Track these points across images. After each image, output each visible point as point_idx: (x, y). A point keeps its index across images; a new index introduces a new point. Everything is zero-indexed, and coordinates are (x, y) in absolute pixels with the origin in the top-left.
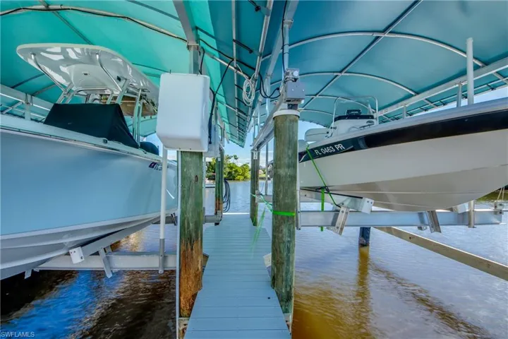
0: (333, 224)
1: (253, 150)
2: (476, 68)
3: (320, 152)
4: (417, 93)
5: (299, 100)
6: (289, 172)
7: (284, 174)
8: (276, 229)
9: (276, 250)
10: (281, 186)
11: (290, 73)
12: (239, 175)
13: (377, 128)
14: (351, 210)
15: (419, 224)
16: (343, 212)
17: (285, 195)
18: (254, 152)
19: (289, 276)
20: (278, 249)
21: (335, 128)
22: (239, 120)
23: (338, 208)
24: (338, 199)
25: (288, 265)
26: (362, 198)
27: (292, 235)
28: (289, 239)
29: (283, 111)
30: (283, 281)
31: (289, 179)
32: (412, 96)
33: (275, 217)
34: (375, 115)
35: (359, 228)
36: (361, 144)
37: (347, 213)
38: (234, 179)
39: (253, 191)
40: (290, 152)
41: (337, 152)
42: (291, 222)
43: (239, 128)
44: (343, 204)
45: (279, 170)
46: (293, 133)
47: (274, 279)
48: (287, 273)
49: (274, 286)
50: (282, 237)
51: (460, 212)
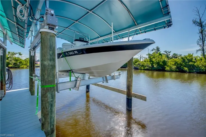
0: (75, 86)
1: (31, 50)
2: (114, 32)
3: (68, 54)
4: (101, 37)
5: (55, 26)
6: (51, 63)
7: (48, 64)
8: (43, 96)
9: (44, 108)
10: (46, 71)
11: (49, 11)
12: (23, 65)
13: (89, 46)
14: (82, 79)
15: (103, 81)
16: (79, 80)
17: (48, 76)
18: (31, 51)
19: (52, 120)
20: (45, 107)
21: (75, 44)
22: (18, 30)
23: (77, 79)
24: (77, 75)
25: (51, 114)
26: (85, 74)
27: (53, 97)
28: (52, 100)
29: (46, 30)
30: (48, 124)
31: (51, 67)
32: (99, 37)
33: (43, 89)
34: (89, 42)
35: (86, 86)
36: (84, 52)
37: (80, 81)
38: (19, 67)
39: (31, 75)
40: (51, 52)
41: (75, 54)
42: (52, 90)
43: (19, 35)
44: (79, 77)
45: (44, 62)
46: (52, 42)
47: (43, 125)
48: (51, 119)
49: (43, 129)
50: (48, 99)
51: (112, 75)
